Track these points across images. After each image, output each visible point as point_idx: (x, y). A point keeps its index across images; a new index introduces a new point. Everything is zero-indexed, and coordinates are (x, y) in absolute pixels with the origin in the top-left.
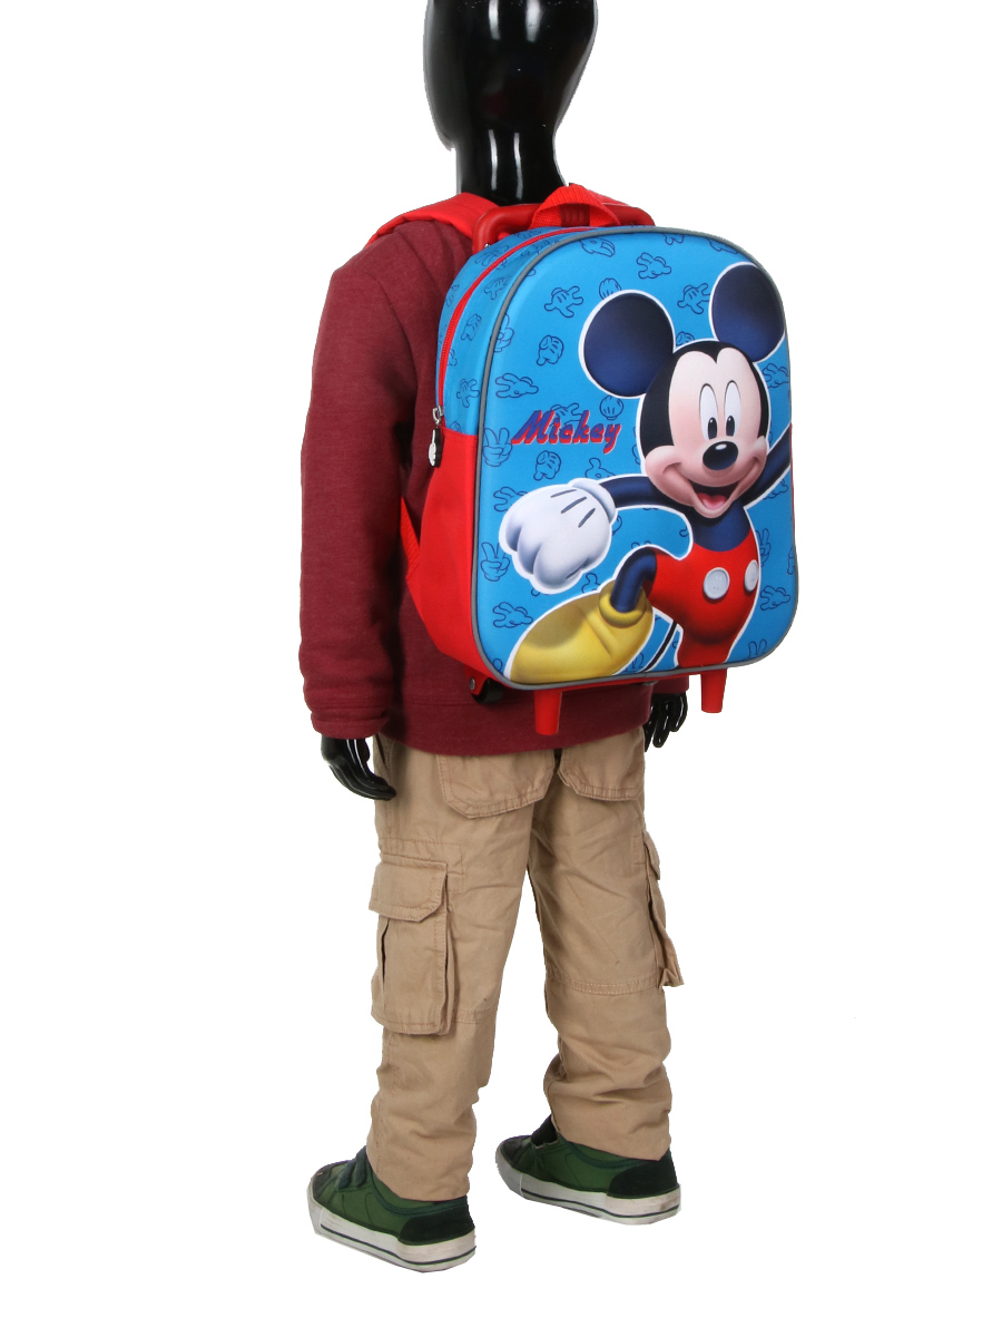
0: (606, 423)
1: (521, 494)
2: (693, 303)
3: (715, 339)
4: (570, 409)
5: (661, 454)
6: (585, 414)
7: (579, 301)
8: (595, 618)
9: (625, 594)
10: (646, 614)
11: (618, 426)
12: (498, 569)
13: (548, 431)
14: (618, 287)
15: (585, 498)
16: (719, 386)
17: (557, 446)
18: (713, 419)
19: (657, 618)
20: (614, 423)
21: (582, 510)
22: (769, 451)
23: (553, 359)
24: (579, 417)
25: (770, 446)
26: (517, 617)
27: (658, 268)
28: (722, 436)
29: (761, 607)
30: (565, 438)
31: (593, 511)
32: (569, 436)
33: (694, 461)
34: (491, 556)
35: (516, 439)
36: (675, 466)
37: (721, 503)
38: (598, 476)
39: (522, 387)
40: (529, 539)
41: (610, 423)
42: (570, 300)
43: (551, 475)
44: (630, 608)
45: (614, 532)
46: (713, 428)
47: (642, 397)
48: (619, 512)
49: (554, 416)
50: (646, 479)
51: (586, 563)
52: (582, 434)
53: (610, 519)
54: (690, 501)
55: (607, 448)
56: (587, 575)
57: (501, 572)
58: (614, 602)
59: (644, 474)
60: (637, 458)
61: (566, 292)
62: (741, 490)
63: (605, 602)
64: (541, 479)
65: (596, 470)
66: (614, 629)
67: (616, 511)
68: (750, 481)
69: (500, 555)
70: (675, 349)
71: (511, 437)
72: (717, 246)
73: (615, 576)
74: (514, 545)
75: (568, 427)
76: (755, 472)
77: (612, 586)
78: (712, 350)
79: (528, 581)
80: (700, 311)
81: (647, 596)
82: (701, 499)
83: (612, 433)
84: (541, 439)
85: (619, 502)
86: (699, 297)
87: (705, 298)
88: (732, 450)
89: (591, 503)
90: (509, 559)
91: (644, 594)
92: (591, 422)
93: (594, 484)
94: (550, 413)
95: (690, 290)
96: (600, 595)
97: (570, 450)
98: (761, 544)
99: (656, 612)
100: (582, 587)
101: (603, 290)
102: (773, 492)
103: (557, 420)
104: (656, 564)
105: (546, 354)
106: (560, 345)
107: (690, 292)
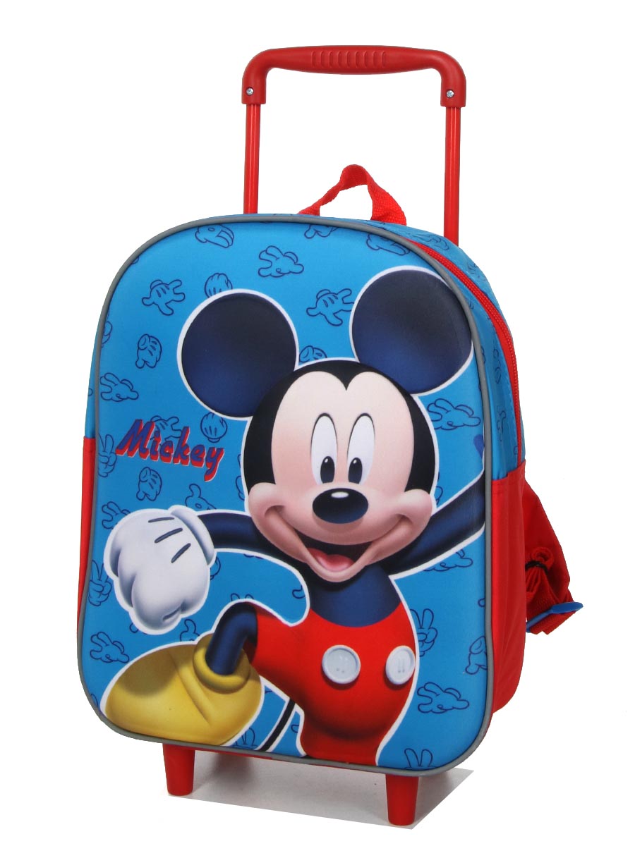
0: (207, 445)
1: (125, 512)
2: (329, 312)
3: (355, 359)
4: (170, 423)
5: (262, 491)
6: (185, 431)
7: (181, 297)
8: (187, 673)
9: (223, 652)
10: (250, 683)
11: (220, 450)
12: (101, 592)
13: (149, 444)
14: (229, 284)
15: (180, 530)
16: (344, 423)
17: (157, 463)
18: (329, 458)
19: (268, 691)
20: (217, 446)
21: (175, 543)
22: (435, 510)
23: (152, 362)
24: (178, 434)
25: (438, 504)
26: (114, 652)
27: (285, 264)
28: (341, 480)
29: (418, 707)
30: (166, 457)
31: (187, 547)
32: (169, 454)
33: (302, 507)
34: (95, 577)
35: (120, 449)
36: (277, 509)
37: (345, 565)
38: (198, 507)
39: (124, 391)
40: (127, 564)
41: (212, 445)
42: (170, 295)
43: (152, 495)
44: (228, 671)
45: (212, 577)
46: (328, 470)
47: (249, 420)
48: (218, 553)
49: (154, 429)
50: (248, 519)
51: (184, 607)
52: (181, 455)
53: (208, 561)
54: (302, 556)
55: (209, 474)
56: (186, 620)
57: (103, 598)
58: (209, 659)
59: (247, 513)
60: (240, 492)
61: (167, 285)
62: (378, 553)
63: (200, 656)
64: (146, 499)
65: (195, 499)
66: (209, 691)
67: (214, 552)
68: (398, 543)
69: (104, 579)
70: (297, 367)
71: (116, 445)
72: (375, 242)
73: (213, 630)
74: (115, 569)
75: (168, 444)
76: (402, 535)
77: (209, 640)
78: (345, 372)
79: (127, 613)
80: (337, 322)
81: (251, 661)
82: (314, 555)
83: (215, 456)
84: (143, 453)
85: (218, 541)
86: (338, 305)
87: (346, 307)
88: (356, 504)
89: (186, 537)
90: (110, 583)
91: (245, 659)
92: (193, 440)
93: (192, 515)
94: (150, 424)
95: (327, 295)
96: (196, 648)
97: (170, 470)
98: (420, 626)
99: (265, 683)
100: (181, 633)
101: (210, 286)
102: (442, 564)
103: (158, 433)
104: (257, 625)
105: (144, 355)
106: (158, 347)
107: (325, 298)
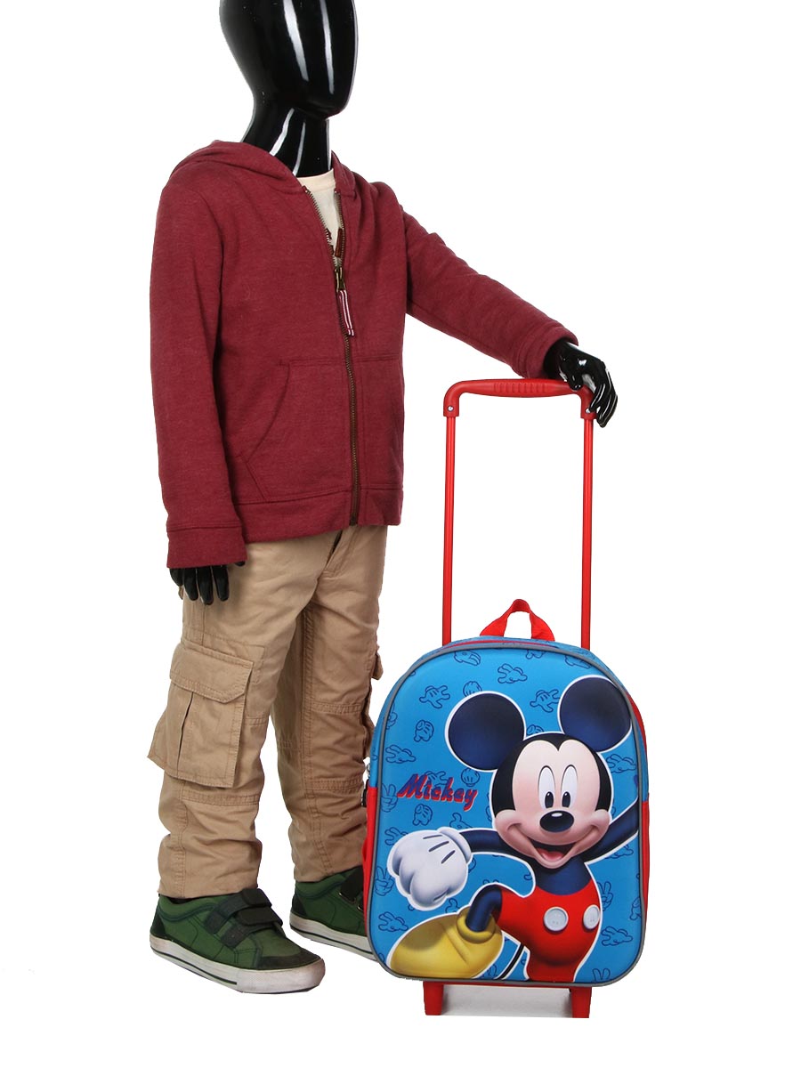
0: (466, 789)
1: (404, 834)
2: (544, 704)
3: (562, 732)
4: (438, 776)
5: (506, 815)
6: (451, 779)
7: (447, 697)
8: (453, 933)
9: (478, 917)
10: (495, 935)
11: (475, 791)
12: (385, 887)
13: (423, 790)
14: (479, 688)
15: (448, 842)
16: (558, 771)
17: (429, 801)
18: (550, 793)
19: (506, 940)
20: (472, 789)
21: (445, 850)
22: (611, 821)
23: (426, 737)
24: (446, 782)
25: (613, 818)
26: (397, 925)
27: (516, 675)
28: (558, 806)
29: (602, 942)
30: (435, 796)
31: (454, 852)
32: (438, 795)
33: (533, 823)
34: (381, 877)
35: (401, 793)
36: (516, 826)
37: (559, 858)
38: (459, 827)
39: (405, 756)
40: (407, 867)
41: (469, 788)
42: (439, 695)
43: (425, 821)
44: (481, 929)
45: (470, 870)
46: (549, 800)
47: (495, 771)
48: (474, 856)
49: (427, 779)
50: (496, 833)
51: (449, 891)
52: (447, 795)
53: (467, 860)
54: (530, 853)
55: (467, 806)
56: (449, 900)
57: (387, 890)
58: (468, 923)
59: (494, 829)
60: (489, 817)
61: (437, 689)
62: (579, 850)
63: (462, 922)
64: (418, 825)
65: (457, 822)
66: (467, 942)
67: (471, 855)
68: (590, 842)
69: (387, 877)
70: (525, 738)
71: (398, 790)
72: (571, 661)
73: (470, 904)
74: (397, 871)
75: (438, 789)
76: (593, 837)
77: (468, 911)
78: (557, 741)
79: (406, 898)
80: (549, 710)
81: (496, 921)
82: (540, 853)
83: (470, 796)
84: (418, 794)
85: (473, 849)
86: (550, 699)
87: (556, 701)
88: (567, 819)
89: (452, 846)
90: (393, 880)
91: (493, 920)
92: (454, 786)
93: (456, 833)
94: (424, 777)
95: (542, 694)
96: (459, 916)
97: (437, 805)
98: (603, 893)
99: (505, 934)
100: (446, 908)
101: (467, 690)
102: (615, 854)
103: (429, 782)
104: (502, 900)
105: (421, 733)
106: (431, 728)
107: (542, 695)
